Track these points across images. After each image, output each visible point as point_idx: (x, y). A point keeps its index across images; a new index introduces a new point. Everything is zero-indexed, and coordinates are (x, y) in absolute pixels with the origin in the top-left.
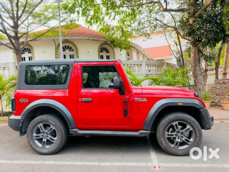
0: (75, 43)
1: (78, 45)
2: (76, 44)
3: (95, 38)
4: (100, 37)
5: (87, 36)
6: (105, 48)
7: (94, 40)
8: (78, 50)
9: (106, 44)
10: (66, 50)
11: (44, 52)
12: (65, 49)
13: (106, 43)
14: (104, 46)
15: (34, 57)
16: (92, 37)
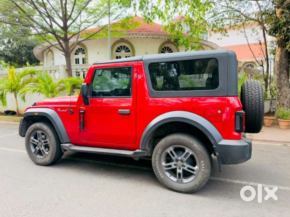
0: (132, 42)
1: (134, 45)
2: (132, 44)
3: (154, 36)
4: (161, 35)
5: (146, 34)
6: (168, 48)
7: (153, 38)
8: (134, 50)
9: (169, 43)
10: (121, 51)
11: (98, 53)
12: (121, 49)
13: (169, 41)
14: (167, 45)
15: (87, 59)
16: (152, 34)
